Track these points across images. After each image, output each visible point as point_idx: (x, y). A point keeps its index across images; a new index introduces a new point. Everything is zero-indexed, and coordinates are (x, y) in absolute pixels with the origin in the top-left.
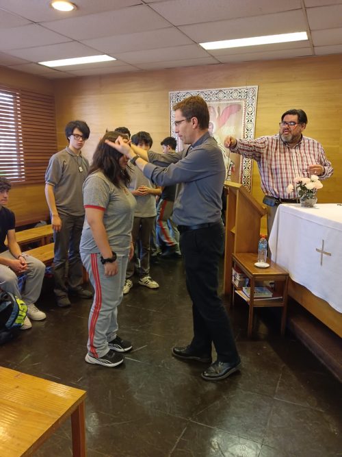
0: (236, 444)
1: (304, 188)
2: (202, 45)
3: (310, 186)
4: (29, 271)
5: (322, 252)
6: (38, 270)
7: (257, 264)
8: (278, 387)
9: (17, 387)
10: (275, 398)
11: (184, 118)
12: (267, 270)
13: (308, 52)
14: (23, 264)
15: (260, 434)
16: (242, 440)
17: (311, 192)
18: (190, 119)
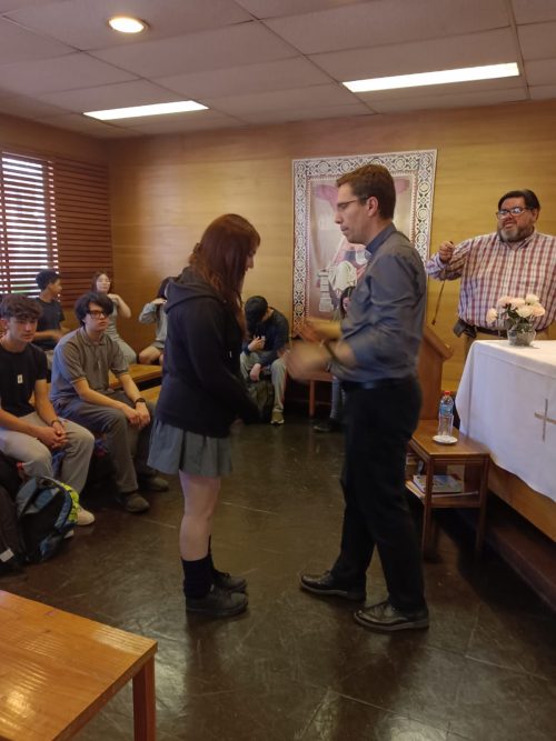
0: (404, 731)
1: (514, 315)
2: (346, 84)
3: (524, 312)
4: (68, 445)
5: (545, 418)
6: (82, 443)
7: (438, 438)
8: (472, 638)
9: (48, 631)
10: (467, 656)
11: (355, 198)
12: (454, 448)
13: (520, 95)
14: (60, 435)
15: (443, 716)
16: (413, 725)
17: (525, 320)
18: (365, 199)
